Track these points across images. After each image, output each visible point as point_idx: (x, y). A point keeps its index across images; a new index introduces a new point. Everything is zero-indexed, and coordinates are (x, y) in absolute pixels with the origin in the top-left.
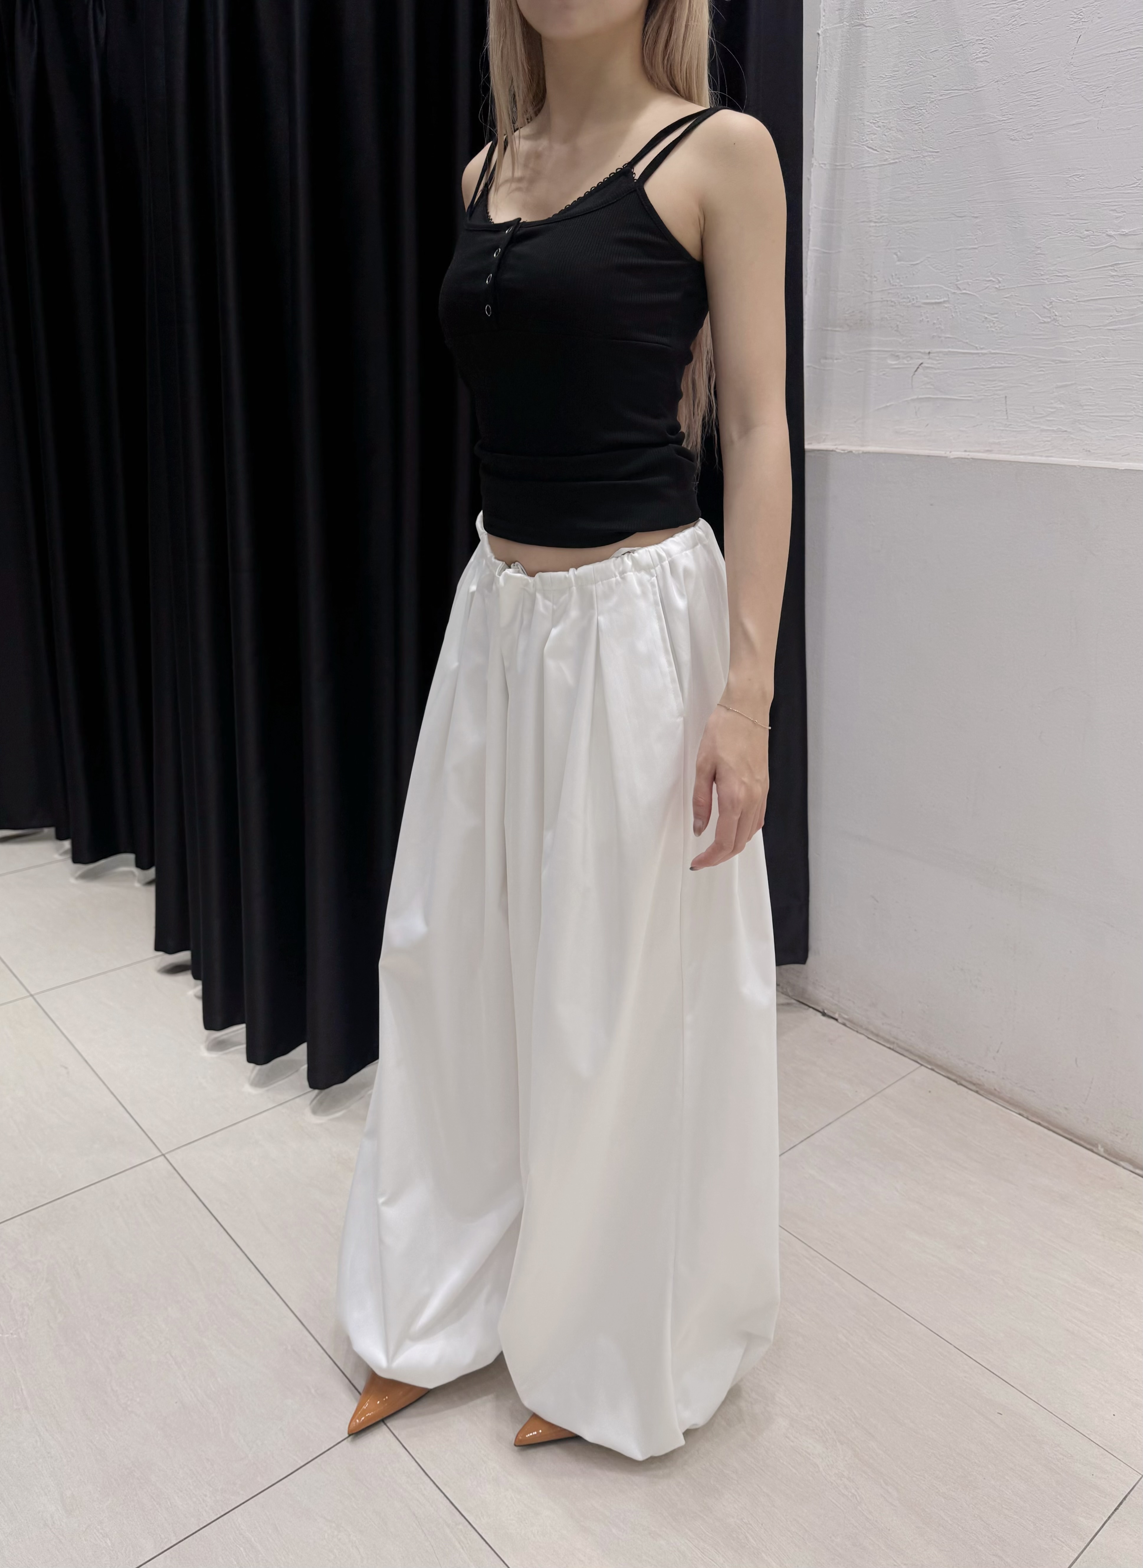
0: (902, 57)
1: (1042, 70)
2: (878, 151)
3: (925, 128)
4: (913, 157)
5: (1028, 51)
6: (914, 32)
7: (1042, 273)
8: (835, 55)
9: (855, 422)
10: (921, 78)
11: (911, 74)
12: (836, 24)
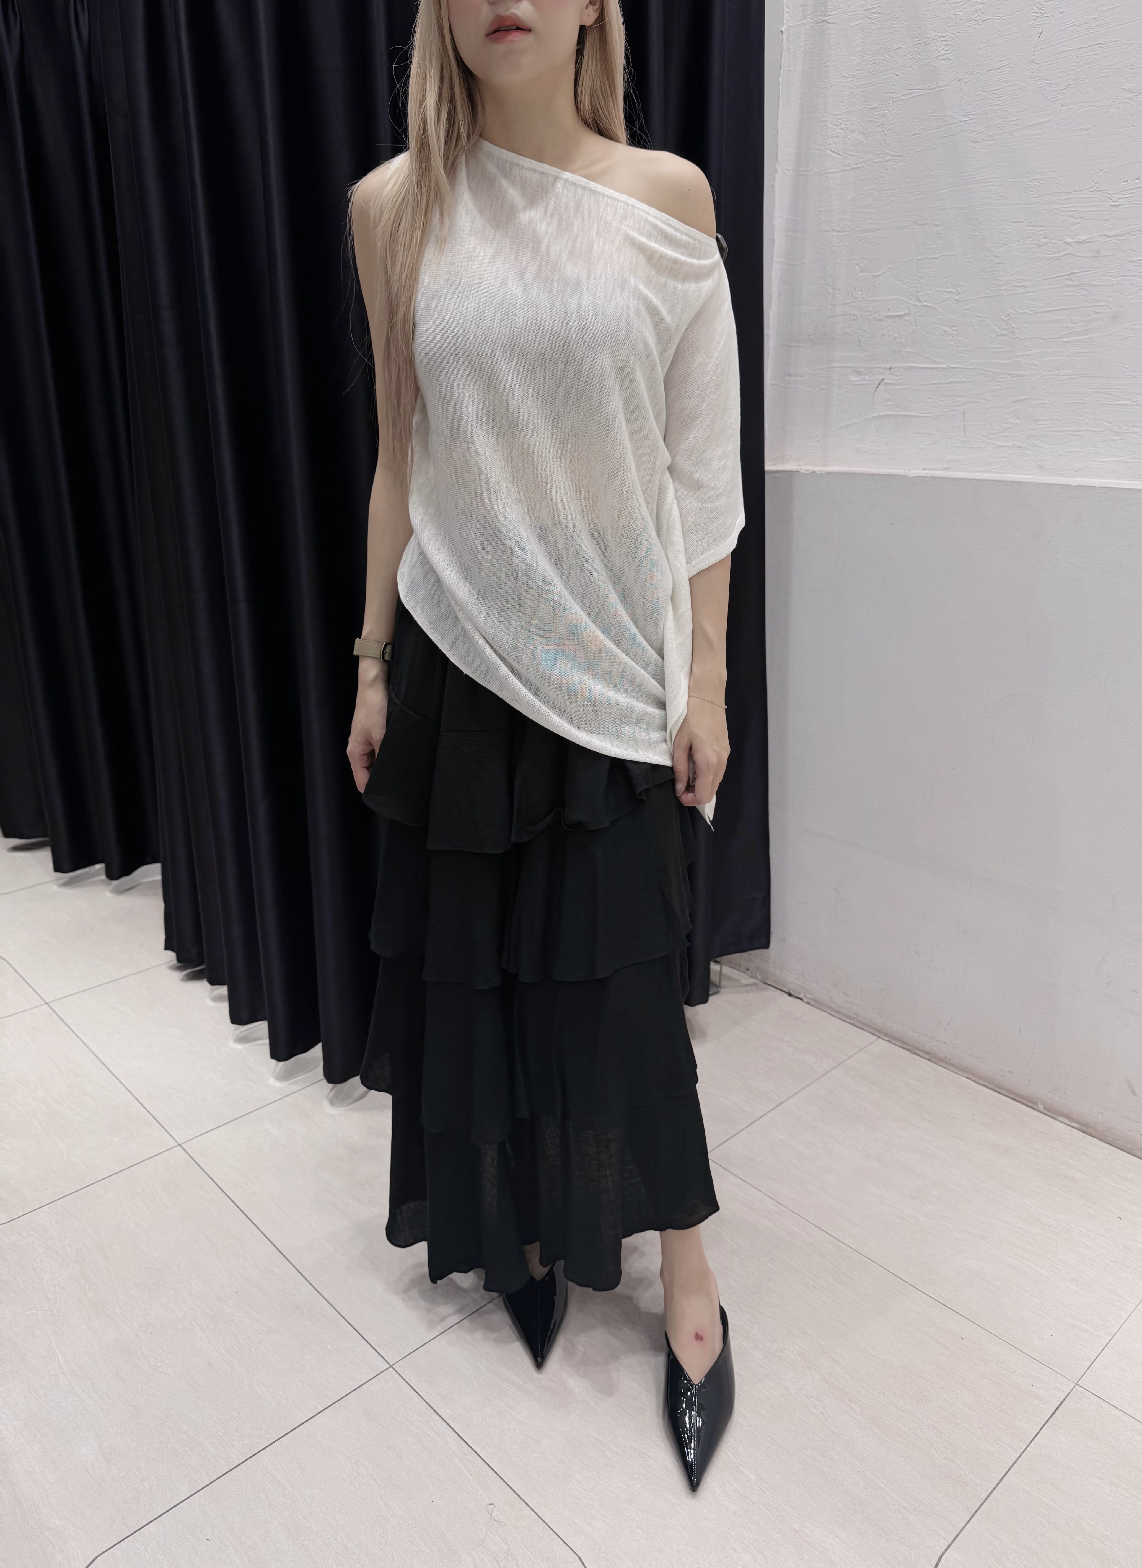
0: (865, 55)
1: (1004, 67)
2: (841, 156)
3: (887, 130)
4: (875, 161)
5: (991, 49)
6: (877, 29)
7: (1001, 283)
8: (798, 54)
9: (819, 441)
10: (884, 77)
11: (874, 72)
12: (799, 21)
